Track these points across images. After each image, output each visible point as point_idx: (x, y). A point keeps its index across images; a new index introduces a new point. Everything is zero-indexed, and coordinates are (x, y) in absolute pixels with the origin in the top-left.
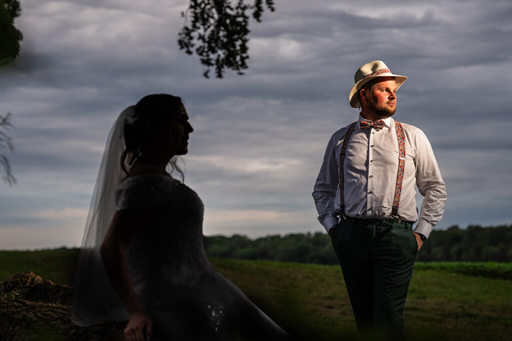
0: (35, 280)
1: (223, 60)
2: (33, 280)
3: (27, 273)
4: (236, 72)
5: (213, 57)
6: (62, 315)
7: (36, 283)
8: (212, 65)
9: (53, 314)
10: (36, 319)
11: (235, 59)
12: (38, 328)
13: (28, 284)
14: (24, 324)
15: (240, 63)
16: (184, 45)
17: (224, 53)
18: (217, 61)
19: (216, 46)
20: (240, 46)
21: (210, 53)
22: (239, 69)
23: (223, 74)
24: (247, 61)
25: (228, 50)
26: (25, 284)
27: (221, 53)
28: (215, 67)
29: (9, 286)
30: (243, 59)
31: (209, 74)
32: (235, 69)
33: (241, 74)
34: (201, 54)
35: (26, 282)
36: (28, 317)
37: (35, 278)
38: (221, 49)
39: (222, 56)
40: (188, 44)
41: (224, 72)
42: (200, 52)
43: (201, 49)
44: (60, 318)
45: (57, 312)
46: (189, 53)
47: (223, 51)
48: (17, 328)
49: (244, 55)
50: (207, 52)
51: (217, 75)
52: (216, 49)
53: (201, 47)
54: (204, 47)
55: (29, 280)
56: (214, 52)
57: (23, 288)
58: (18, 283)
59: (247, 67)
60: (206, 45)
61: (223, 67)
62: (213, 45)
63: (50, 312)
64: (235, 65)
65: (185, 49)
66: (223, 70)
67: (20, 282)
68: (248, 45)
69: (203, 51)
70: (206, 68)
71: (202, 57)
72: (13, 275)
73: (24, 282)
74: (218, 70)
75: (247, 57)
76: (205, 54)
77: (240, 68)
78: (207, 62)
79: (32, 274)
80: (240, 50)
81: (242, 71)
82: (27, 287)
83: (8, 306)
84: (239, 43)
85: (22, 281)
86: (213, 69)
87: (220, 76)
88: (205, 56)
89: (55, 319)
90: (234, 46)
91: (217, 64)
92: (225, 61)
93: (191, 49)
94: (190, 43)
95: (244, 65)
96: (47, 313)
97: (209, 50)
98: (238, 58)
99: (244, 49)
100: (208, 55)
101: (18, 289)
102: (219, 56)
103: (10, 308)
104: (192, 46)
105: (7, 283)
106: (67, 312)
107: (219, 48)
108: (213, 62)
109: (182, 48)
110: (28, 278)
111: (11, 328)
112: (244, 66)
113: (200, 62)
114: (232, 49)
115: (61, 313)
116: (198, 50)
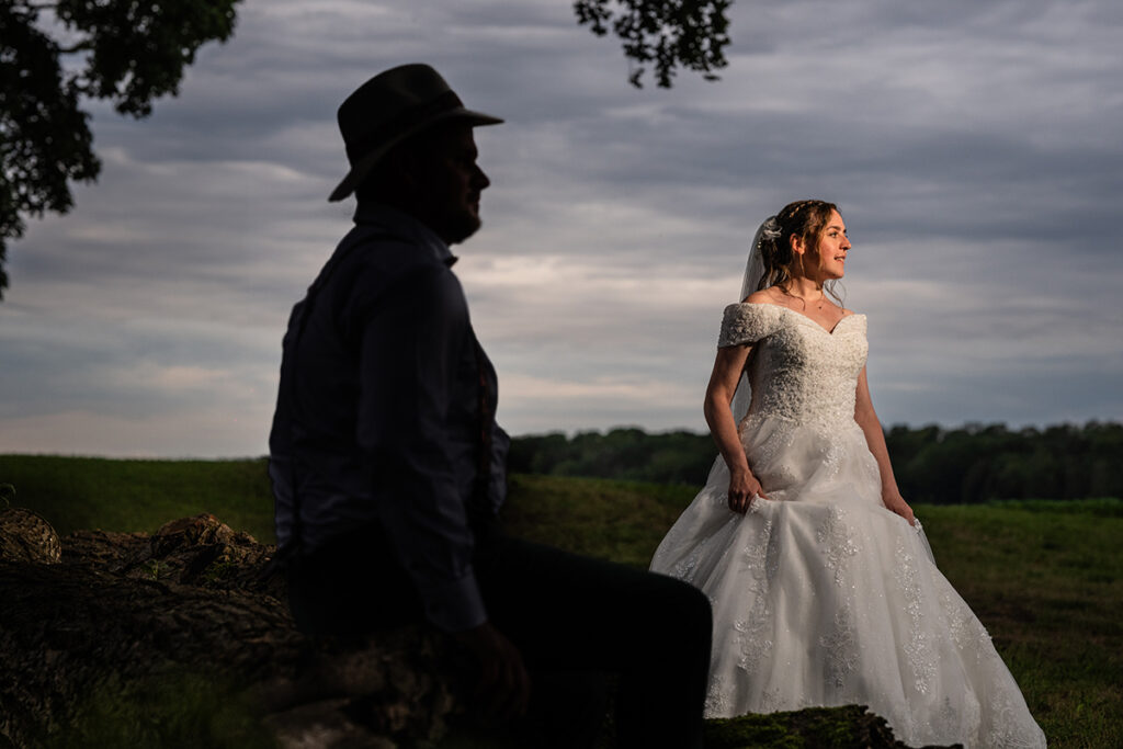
0: (217, 533)
1: (673, 47)
2: (213, 533)
3: (200, 517)
4: (700, 74)
5: (651, 40)
6: (231, 619)
7: (219, 539)
8: (650, 58)
9: (214, 616)
10: (176, 625)
11: (698, 45)
12: (177, 645)
13: (201, 542)
14: (151, 636)
15: (710, 54)
16: (588, 16)
17: (675, 33)
18: (660, 49)
19: (660, 16)
20: (711, 15)
21: (644, 32)
22: (707, 69)
23: (673, 80)
24: (724, 50)
25: (686, 27)
26: (196, 541)
27: (669, 32)
28: (655, 62)
29: (162, 545)
30: (716, 46)
31: (642, 80)
32: (700, 69)
33: (712, 78)
34: (625, 35)
35: (198, 536)
36: (159, 621)
37: (217, 529)
38: (669, 22)
39: (672, 39)
40: (597, 12)
41: (674, 74)
42: (622, 29)
43: (626, 23)
44: (227, 625)
45: (223, 612)
46: (599, 31)
47: (674, 28)
48: (137, 644)
49: (720, 37)
50: (637, 30)
51: (659, 80)
52: (659, 22)
53: (625, 18)
54: (631, 19)
55: (204, 534)
56: (653, 29)
57: (192, 550)
58: (180, 540)
59: (725, 64)
60: (637, 14)
61: (672, 63)
62: (653, 14)
63: (209, 612)
64: (699, 59)
65: (591, 24)
66: (671, 69)
67: (185, 537)
68: (727, 14)
69: (630, 28)
70: (636, 64)
71: (628, 42)
72: (171, 522)
73: (193, 537)
74: (660, 71)
75: (727, 41)
76: (633, 34)
77: (710, 65)
78: (638, 52)
79: (211, 520)
80: (711, 25)
81: (714, 71)
82: (199, 548)
83: (131, 594)
84: (708, 10)
85: (188, 533)
86: (650, 69)
87: (665, 83)
88: (632, 39)
89: (215, 626)
90: (698, 17)
91: (658, 57)
92: (676, 51)
93: (603, 23)
94: (600, 9)
95: (718, 59)
96: (203, 613)
97: (642, 26)
98: (706, 44)
99: (720, 23)
100: (641, 37)
101: (181, 552)
102: (664, 38)
103: (135, 598)
104: (606, 17)
105: (158, 538)
106: (244, 612)
107: (665, 22)
108: (651, 52)
109: (583, 20)
110: (203, 528)
111: (124, 645)
112: (720, 62)
113: (622, 52)
114: (692, 22)
115: (231, 614)
116: (618, 25)
